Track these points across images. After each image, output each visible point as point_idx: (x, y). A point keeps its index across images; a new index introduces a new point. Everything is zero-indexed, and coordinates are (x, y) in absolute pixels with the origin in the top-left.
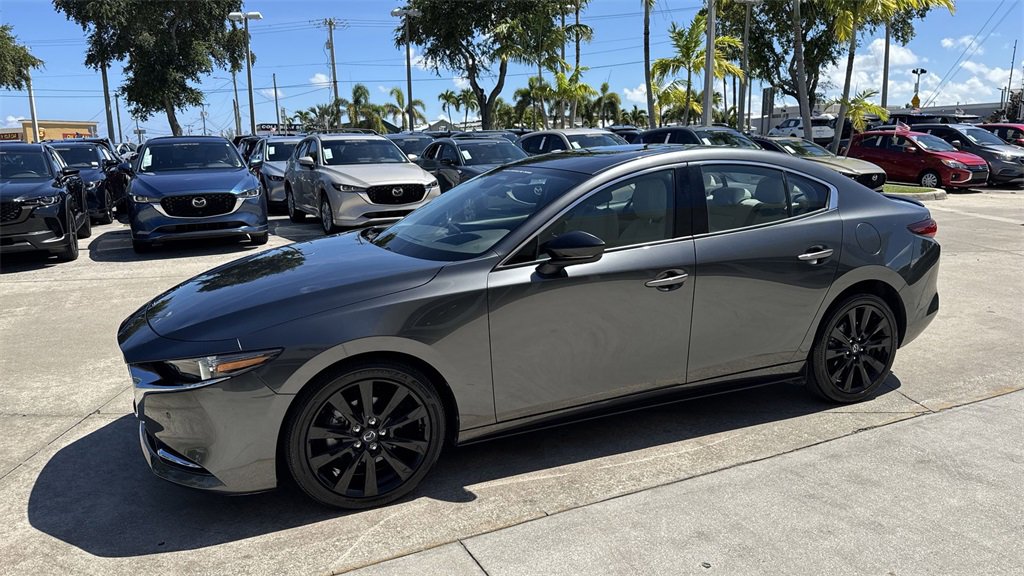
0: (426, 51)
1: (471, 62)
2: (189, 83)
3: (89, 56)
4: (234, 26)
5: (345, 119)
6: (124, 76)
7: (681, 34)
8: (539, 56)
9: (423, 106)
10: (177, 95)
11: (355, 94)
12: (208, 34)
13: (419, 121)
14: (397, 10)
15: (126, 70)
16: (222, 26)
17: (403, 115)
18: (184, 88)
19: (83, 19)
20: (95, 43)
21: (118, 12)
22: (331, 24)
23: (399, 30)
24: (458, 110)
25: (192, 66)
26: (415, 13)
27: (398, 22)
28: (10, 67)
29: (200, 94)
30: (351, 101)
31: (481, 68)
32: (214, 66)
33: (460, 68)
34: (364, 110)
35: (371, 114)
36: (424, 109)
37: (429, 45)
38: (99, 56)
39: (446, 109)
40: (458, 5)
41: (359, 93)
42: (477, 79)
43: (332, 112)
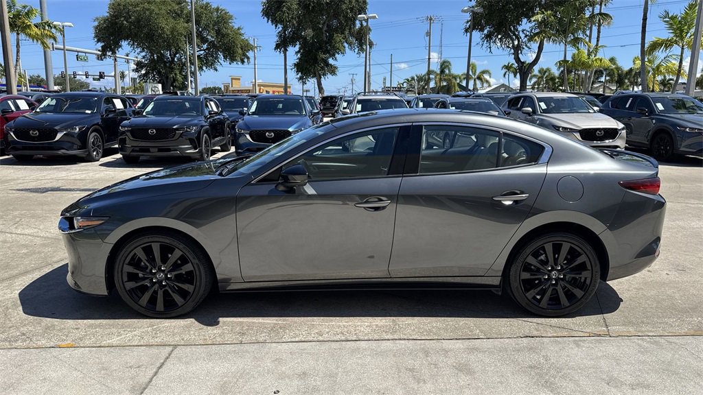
0: (483, 36)
1: (516, 43)
2: (331, 61)
3: (277, 44)
4: (362, 24)
5: (432, 85)
6: (296, 57)
7: (673, 18)
8: (566, 37)
9: (490, 74)
10: (322, 68)
11: (441, 66)
12: (344, 30)
13: (485, 85)
14: (466, 8)
15: (297, 53)
16: (354, 24)
17: (475, 80)
18: (327, 64)
19: (275, 22)
20: (280, 36)
21: (292, 18)
22: (431, 19)
23: (468, 22)
24: (515, 76)
25: (333, 51)
26: (479, 10)
27: (468, 16)
28: (240, 51)
29: (336, 68)
30: (438, 72)
31: (524, 47)
32: (347, 49)
33: (508, 47)
34: (446, 78)
35: (450, 80)
36: (490, 77)
37: (486, 32)
38: (282, 45)
39: (507, 76)
40: (507, 3)
41: (444, 65)
42: (520, 56)
43: (424, 80)
